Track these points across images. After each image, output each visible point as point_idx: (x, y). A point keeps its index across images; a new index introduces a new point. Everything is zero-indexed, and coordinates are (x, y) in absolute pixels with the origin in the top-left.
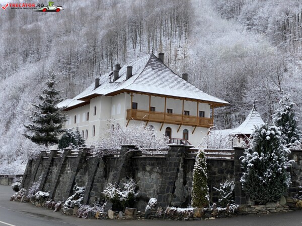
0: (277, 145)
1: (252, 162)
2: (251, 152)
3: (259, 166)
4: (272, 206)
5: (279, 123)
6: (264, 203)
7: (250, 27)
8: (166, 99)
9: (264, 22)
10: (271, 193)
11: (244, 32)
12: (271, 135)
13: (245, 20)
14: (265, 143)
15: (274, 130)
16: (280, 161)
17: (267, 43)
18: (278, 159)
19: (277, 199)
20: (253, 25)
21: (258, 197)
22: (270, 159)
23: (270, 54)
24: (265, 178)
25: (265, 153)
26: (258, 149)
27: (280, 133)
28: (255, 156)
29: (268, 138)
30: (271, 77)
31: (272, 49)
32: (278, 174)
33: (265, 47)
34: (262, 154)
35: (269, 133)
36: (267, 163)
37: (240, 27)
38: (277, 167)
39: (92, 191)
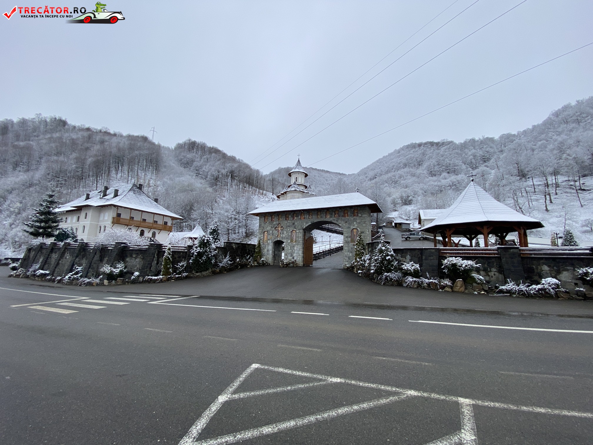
0: (210, 245)
1: (196, 253)
2: (196, 247)
3: (200, 254)
4: (204, 273)
5: (211, 233)
6: (201, 272)
7: (198, 175)
8: (142, 213)
9: (205, 174)
10: (204, 267)
11: (194, 177)
12: (207, 240)
13: (195, 170)
14: (204, 244)
15: (209, 237)
16: (211, 252)
17: (207, 186)
18: (210, 251)
19: (207, 269)
20: (199, 174)
21: (198, 269)
22: (206, 251)
23: (208, 192)
24: (202, 260)
25: (203, 248)
26: (200, 246)
27: (211, 239)
28: (199, 249)
29: (206, 241)
30: (208, 206)
31: (210, 190)
32: (209, 258)
33: (206, 188)
34: (202, 248)
35: (206, 239)
36: (204, 253)
37: (192, 174)
38: (208, 255)
39: (90, 270)
